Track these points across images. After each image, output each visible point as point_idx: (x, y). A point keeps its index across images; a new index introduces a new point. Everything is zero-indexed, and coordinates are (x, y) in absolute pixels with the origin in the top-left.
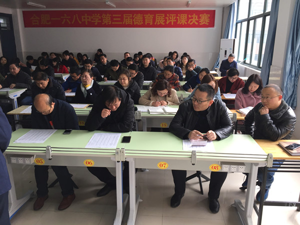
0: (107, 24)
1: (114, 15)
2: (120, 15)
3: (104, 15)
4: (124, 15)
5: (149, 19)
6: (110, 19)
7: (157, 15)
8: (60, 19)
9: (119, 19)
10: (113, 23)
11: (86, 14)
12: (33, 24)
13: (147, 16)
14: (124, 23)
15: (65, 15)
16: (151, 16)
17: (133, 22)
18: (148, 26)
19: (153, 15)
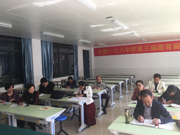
0: (140, 51)
1: (144, 46)
2: (149, 46)
3: (138, 47)
4: (151, 46)
5: (168, 46)
6: (142, 49)
7: (174, 44)
8: (113, 51)
9: (148, 48)
10: (144, 51)
11: (127, 47)
12: (99, 54)
13: (167, 45)
14: (151, 50)
15: (116, 48)
16: (170, 45)
17: (157, 49)
18: (168, 51)
19: (172, 44)
